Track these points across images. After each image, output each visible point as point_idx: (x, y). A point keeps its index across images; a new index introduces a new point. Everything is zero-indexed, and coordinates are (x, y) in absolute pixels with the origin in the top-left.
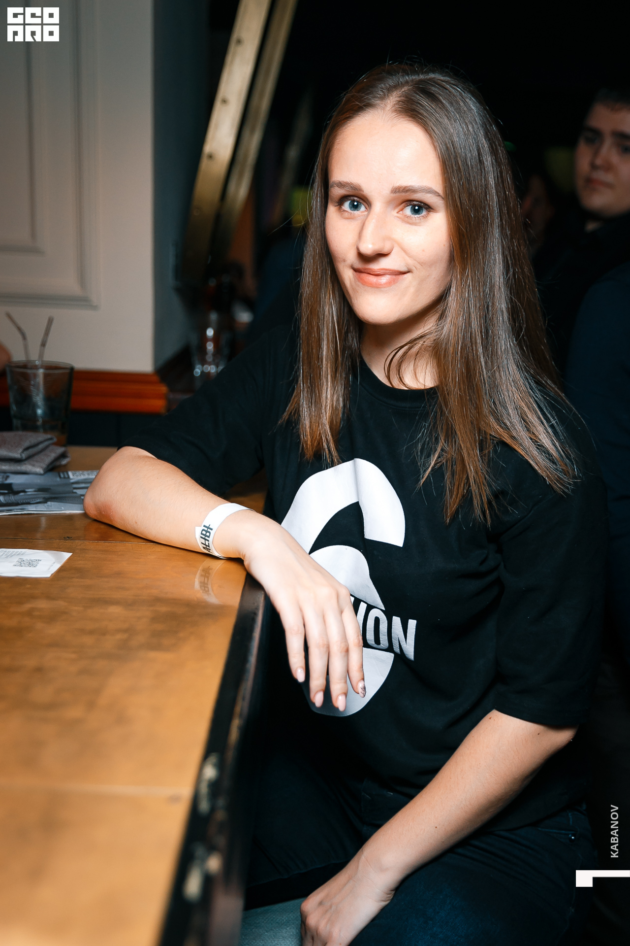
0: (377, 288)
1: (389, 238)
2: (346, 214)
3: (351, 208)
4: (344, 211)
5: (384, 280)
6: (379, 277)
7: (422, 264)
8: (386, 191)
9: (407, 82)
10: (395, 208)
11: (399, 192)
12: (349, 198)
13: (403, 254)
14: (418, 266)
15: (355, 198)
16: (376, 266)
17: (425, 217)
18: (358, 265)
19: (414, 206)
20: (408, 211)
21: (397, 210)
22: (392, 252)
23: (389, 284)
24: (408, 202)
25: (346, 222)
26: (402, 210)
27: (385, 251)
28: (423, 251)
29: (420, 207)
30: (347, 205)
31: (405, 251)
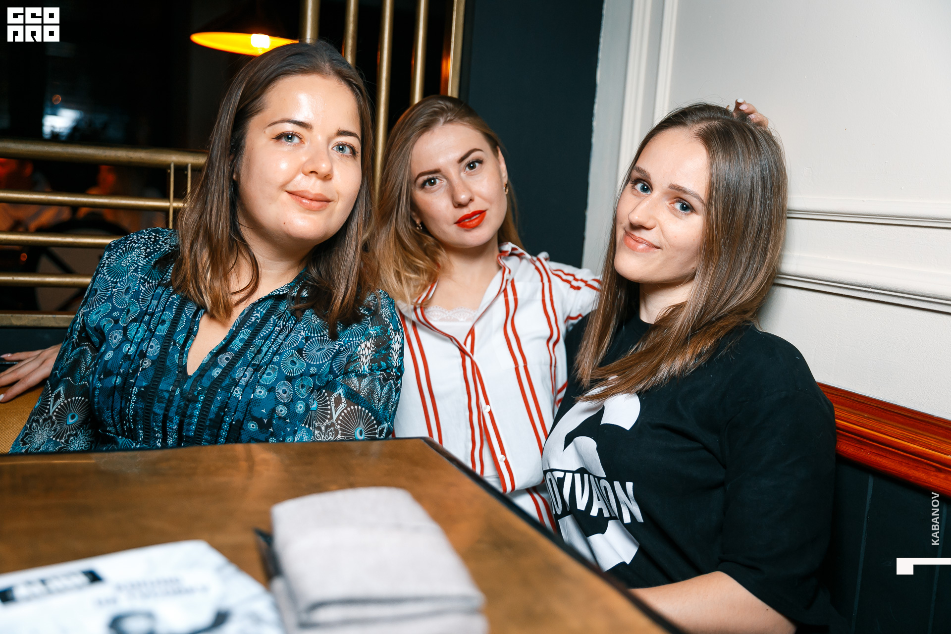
0: (633, 250)
1: (655, 219)
2: (635, 192)
3: (641, 189)
4: (635, 189)
5: (641, 246)
6: (637, 243)
7: (672, 246)
8: (666, 185)
9: (719, 118)
10: (668, 200)
11: (674, 188)
12: (642, 182)
13: (661, 233)
14: (668, 247)
15: (647, 184)
16: (637, 234)
17: (687, 214)
18: (628, 229)
19: (683, 204)
20: (678, 206)
21: (669, 202)
22: (654, 229)
23: (643, 250)
24: (680, 199)
25: (633, 197)
26: (673, 203)
27: (648, 225)
28: (676, 237)
29: (687, 207)
30: (639, 186)
31: (662, 232)
